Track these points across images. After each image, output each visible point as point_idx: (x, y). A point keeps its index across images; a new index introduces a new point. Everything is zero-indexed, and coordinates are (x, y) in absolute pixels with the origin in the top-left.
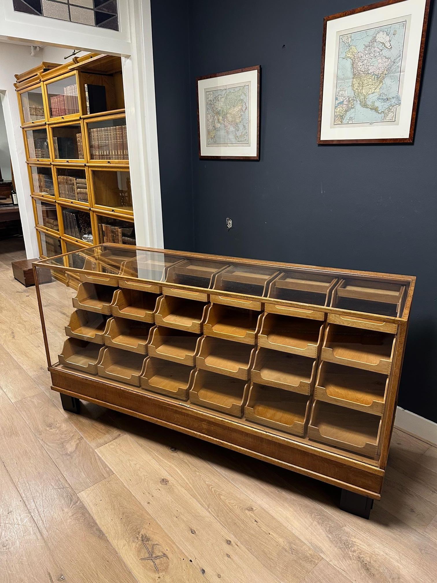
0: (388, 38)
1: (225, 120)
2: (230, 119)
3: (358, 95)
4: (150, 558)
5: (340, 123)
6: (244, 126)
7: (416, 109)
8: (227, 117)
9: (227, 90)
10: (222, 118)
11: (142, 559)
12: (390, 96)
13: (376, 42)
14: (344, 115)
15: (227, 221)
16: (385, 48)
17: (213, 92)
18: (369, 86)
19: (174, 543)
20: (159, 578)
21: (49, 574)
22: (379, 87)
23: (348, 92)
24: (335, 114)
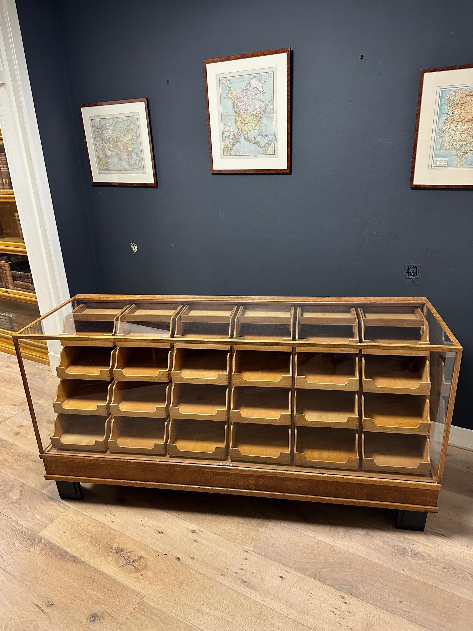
0: (260, 84)
1: (117, 148)
2: (122, 147)
3: (242, 130)
4: (129, 564)
5: (229, 154)
6: (138, 155)
7: (290, 145)
8: (117, 146)
9: (116, 120)
10: (113, 146)
11: (121, 567)
12: (268, 133)
13: (251, 86)
14: (232, 148)
15: (131, 246)
16: (259, 92)
17: (99, 120)
18: (250, 123)
19: (147, 546)
20: (142, 575)
21: (36, 605)
22: (258, 125)
23: (233, 128)
24: (224, 147)
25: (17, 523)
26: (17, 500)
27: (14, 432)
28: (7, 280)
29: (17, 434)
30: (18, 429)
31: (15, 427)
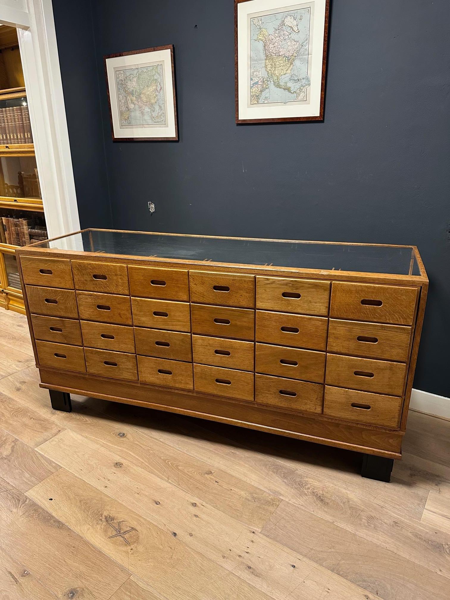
0: (295, 23)
1: (139, 100)
2: (144, 99)
3: (272, 75)
4: (119, 535)
5: (256, 102)
6: (160, 107)
7: (324, 89)
8: (140, 98)
9: (139, 70)
10: (136, 98)
11: (110, 538)
12: (301, 77)
13: (285, 25)
14: (260, 95)
15: (149, 205)
16: (293, 31)
17: (123, 71)
18: (281, 67)
19: (141, 517)
20: (131, 549)
21: (10, 573)
22: (290, 68)
23: (262, 73)
24: (251, 94)
25: (3, 480)
26: (7, 456)
27: (15, 388)
28: (25, 238)
29: (18, 389)
30: (20, 384)
31: (17, 383)
